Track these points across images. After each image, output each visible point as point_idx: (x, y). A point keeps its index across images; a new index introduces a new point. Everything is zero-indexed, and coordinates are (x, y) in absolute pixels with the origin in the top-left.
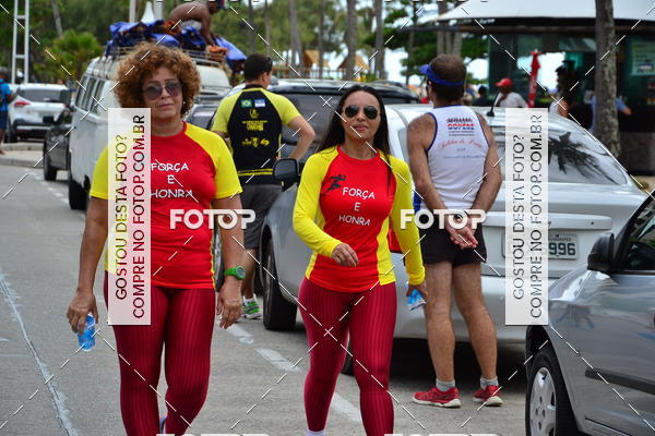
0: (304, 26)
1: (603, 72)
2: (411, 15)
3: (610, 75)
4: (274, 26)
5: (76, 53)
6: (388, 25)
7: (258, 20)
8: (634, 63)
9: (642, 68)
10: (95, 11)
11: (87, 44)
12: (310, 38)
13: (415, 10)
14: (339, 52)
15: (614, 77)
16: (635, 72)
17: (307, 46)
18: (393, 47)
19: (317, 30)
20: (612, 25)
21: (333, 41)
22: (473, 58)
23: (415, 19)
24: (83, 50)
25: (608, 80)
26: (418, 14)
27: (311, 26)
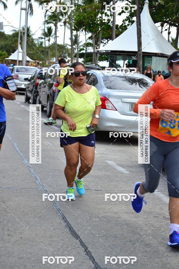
0: (58, 52)
1: (139, 65)
2: (85, 50)
3: (141, 66)
4: (51, 51)
5: (2, 57)
6: (79, 52)
7: (47, 50)
8: (145, 63)
9: (147, 64)
10: (6, 46)
11: (5, 54)
12: (60, 55)
13: (86, 48)
14: (66, 58)
15: (142, 66)
16: (145, 65)
17: (59, 57)
18: (80, 58)
19: (61, 53)
20: (142, 53)
21: (65, 56)
22: (100, 61)
23: (86, 51)
24: (3, 56)
25: (140, 67)
26: (87, 49)
27: (60, 52)
